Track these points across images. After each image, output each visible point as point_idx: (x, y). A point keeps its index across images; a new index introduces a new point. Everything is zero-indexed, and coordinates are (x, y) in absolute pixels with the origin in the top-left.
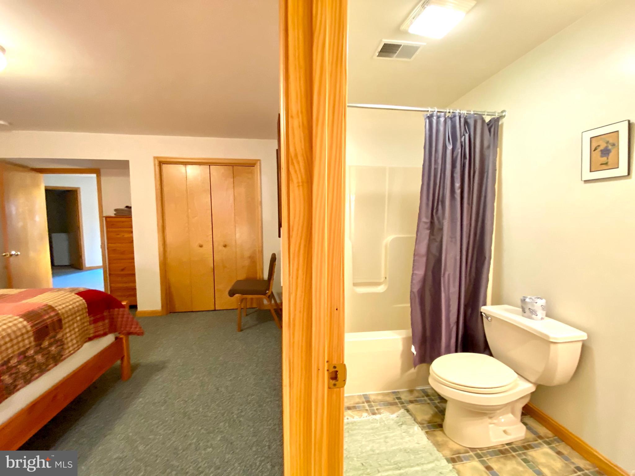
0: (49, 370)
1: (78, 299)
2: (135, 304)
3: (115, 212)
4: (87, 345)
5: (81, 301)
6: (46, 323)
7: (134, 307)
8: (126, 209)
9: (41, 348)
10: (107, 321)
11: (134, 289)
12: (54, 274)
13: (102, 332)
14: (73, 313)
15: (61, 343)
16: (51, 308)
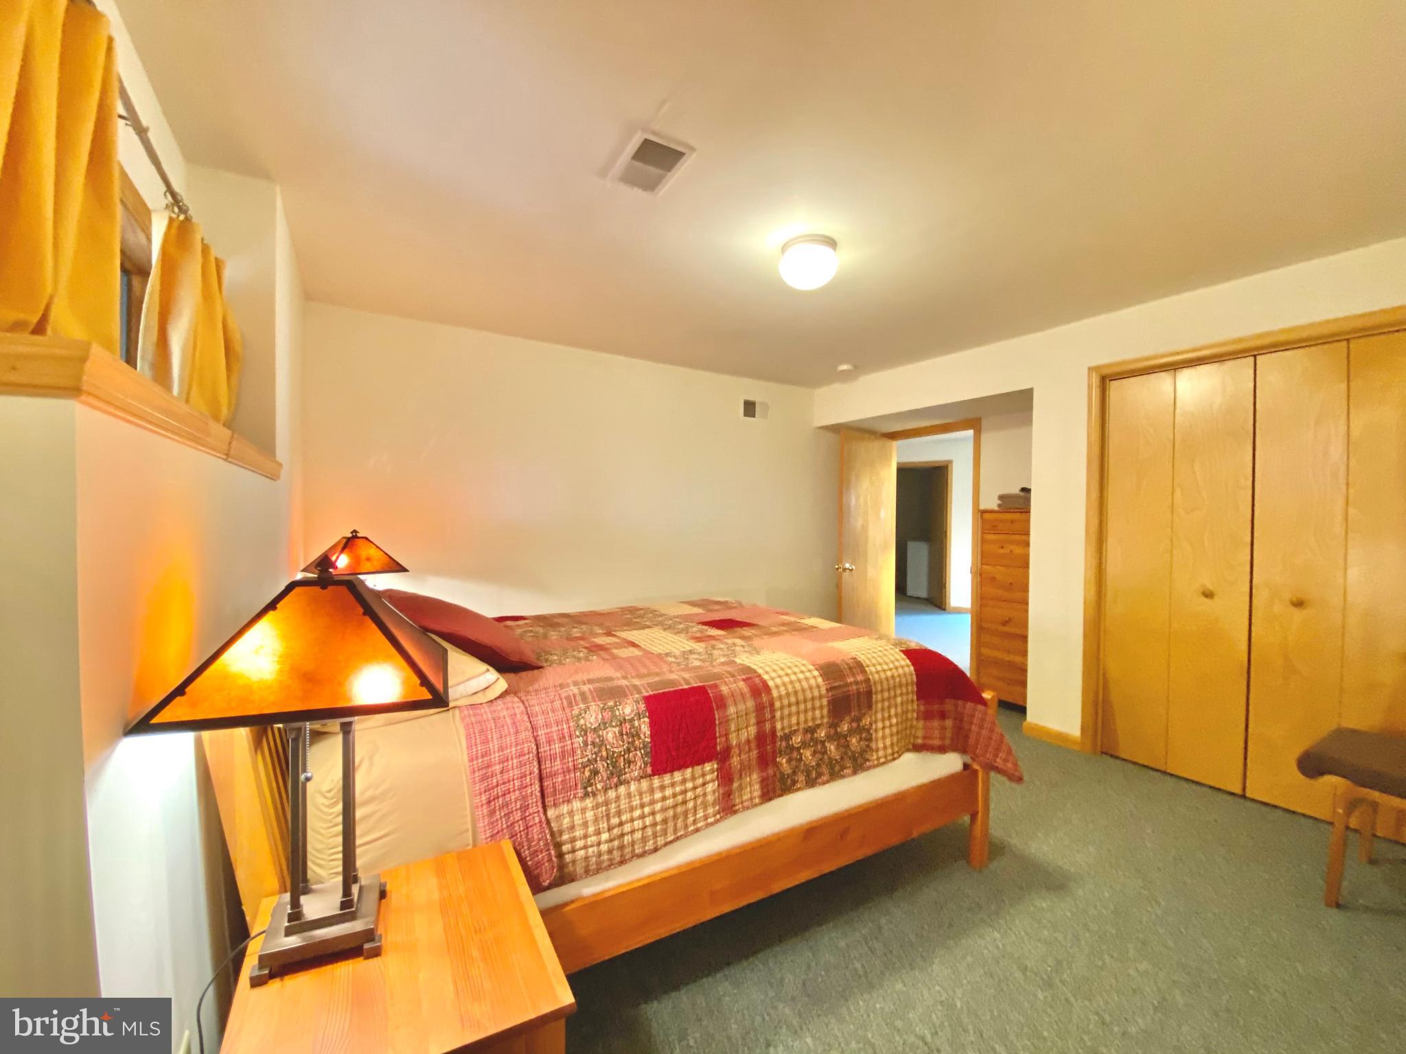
0: (843, 777)
1: (903, 663)
2: (1021, 704)
3: (999, 502)
4: (909, 757)
5: (906, 667)
6: (849, 691)
7: (1020, 709)
8: (1022, 494)
9: (836, 732)
10: (949, 723)
11: (1023, 670)
12: (900, 609)
13: (937, 742)
14: (893, 686)
15: (866, 735)
16: (859, 666)
